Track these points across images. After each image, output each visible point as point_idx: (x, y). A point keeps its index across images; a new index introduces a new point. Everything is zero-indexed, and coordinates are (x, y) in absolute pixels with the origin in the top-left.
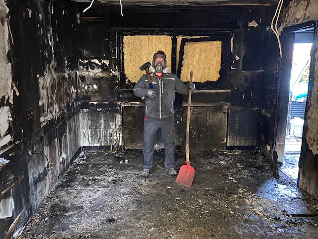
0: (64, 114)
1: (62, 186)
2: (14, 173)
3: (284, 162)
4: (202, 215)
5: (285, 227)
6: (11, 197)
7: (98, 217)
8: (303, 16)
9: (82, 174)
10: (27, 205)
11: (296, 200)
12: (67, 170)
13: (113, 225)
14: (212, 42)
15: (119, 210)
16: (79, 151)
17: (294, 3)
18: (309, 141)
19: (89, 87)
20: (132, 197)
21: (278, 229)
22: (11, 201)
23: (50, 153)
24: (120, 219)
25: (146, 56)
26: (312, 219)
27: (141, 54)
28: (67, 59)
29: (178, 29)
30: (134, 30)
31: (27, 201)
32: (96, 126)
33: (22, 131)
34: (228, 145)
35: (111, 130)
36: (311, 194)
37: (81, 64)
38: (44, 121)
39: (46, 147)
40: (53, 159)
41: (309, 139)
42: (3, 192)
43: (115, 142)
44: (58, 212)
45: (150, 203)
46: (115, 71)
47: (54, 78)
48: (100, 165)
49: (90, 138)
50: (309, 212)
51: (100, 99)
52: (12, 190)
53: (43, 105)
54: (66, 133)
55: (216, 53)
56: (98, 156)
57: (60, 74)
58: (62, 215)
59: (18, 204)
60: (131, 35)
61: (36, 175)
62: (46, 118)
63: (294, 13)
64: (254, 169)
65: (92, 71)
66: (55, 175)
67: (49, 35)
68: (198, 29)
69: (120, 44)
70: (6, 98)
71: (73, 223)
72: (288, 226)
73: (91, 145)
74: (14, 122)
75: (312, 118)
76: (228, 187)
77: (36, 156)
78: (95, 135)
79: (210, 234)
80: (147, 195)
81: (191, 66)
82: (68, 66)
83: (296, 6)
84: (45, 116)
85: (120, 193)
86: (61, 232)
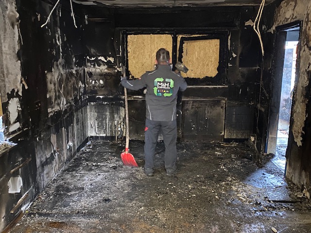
0: (71, 106)
1: (68, 170)
2: (22, 156)
3: (277, 154)
4: (189, 198)
5: (264, 211)
6: (19, 176)
7: (96, 197)
8: (292, 16)
9: (87, 160)
10: (35, 184)
11: (280, 188)
12: (74, 156)
13: (108, 204)
14: (210, 41)
15: (115, 192)
16: (87, 140)
17: (285, 3)
18: (295, 134)
19: (95, 82)
20: (128, 181)
21: (257, 212)
22: (20, 179)
23: (57, 141)
24: (115, 199)
25: (149, 53)
26: (291, 205)
27: (144, 52)
28: (75, 56)
29: (178, 28)
30: (137, 30)
31: (35, 180)
32: (102, 118)
33: (30, 120)
34: (225, 138)
35: (116, 122)
36: (295, 183)
37: (89, 61)
38: (51, 112)
39: (54, 135)
40: (60, 146)
41: (295, 131)
42: (12, 171)
43: (119, 133)
44: (62, 192)
45: (144, 187)
46: (119, 67)
47: (62, 74)
48: (104, 153)
49: (97, 129)
50: (290, 199)
51: (106, 93)
52: (20, 169)
53: (50, 98)
54: (74, 124)
55: (215, 51)
56: (103, 146)
57: (67, 70)
58: (65, 194)
59: (26, 182)
60: (135, 34)
61: (44, 159)
62: (54, 109)
63: (285, 13)
64: (246, 160)
65: (98, 67)
66: (61, 161)
67: (57, 36)
68: (196, 28)
69: (125, 43)
70: (16, 90)
71: (73, 201)
72: (266, 210)
73: (97, 135)
74: (22, 111)
75: (297, 112)
76: (219, 175)
77: (44, 142)
78: (101, 126)
79: (193, 215)
80: (142, 180)
81: (190, 63)
82: (76, 63)
83: (286, 6)
84: (52, 108)
85: (118, 178)
86: (63, 208)
